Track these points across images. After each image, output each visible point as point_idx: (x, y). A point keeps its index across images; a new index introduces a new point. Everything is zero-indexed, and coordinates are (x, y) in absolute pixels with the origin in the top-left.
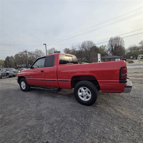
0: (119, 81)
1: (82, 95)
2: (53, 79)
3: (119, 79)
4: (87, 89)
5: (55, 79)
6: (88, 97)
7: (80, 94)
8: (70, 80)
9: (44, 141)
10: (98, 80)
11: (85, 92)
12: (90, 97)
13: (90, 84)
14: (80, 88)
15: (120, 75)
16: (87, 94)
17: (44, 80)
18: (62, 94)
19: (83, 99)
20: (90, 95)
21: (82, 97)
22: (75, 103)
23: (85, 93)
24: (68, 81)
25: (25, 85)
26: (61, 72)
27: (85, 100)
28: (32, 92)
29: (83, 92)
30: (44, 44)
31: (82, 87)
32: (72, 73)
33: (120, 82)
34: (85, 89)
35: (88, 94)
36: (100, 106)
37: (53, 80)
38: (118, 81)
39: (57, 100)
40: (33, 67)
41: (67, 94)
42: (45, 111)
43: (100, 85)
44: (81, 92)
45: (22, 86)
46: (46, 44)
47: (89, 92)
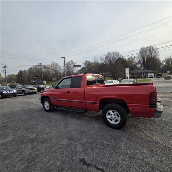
0: (148, 105)
1: (111, 118)
2: (80, 101)
4: (116, 112)
5: (82, 101)
6: (116, 121)
7: (108, 117)
8: (99, 102)
9: (80, 158)
10: (127, 104)
11: (114, 115)
12: (119, 120)
13: (119, 107)
14: (109, 111)
15: (150, 99)
16: (115, 117)
17: (70, 101)
19: (112, 122)
20: (119, 119)
21: (111, 120)
22: (103, 126)
23: (114, 116)
24: (96, 103)
25: (49, 105)
27: (114, 123)
29: (112, 115)
31: (111, 110)
32: (101, 95)
33: (150, 107)
34: (113, 112)
35: (117, 118)
36: (129, 130)
39: (84, 122)
40: (58, 87)
41: (93, 116)
42: (74, 133)
43: (129, 109)
44: (109, 114)
45: (45, 106)
47: (118, 116)
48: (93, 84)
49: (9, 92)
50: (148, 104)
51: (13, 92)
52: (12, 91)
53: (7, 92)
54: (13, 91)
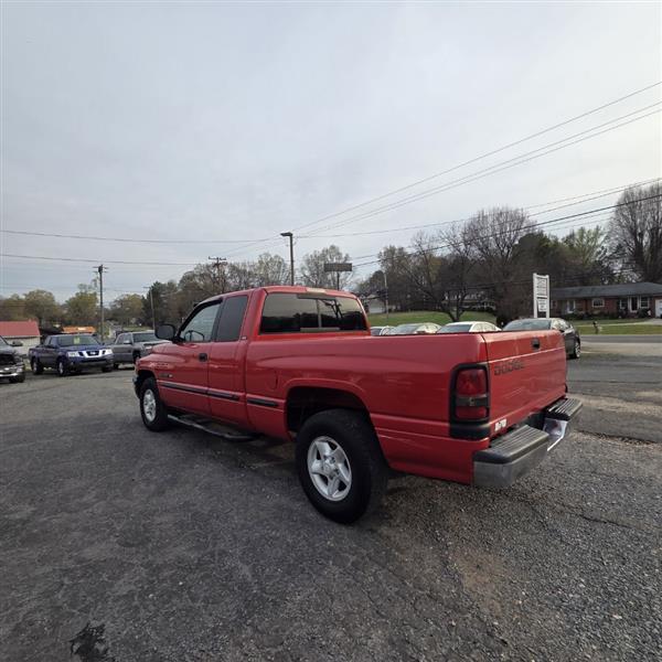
0: (447, 425)
1: (323, 472)
2: (232, 393)
3: (446, 418)
4: (339, 447)
5: (237, 393)
6: (341, 486)
7: (315, 465)
8: (283, 401)
9: (92, 622)
10: (372, 415)
11: (333, 460)
12: (348, 483)
14: (317, 442)
15: (453, 399)
16: (337, 470)
17: (206, 393)
18: (278, 459)
19: (324, 490)
20: (348, 477)
21: (325, 479)
22: (297, 506)
23: (333, 466)
24: (276, 405)
25: (155, 404)
26: (259, 364)
27: (330, 495)
28: (174, 437)
29: (325, 458)
30: (284, 235)
31: (323, 438)
32: (290, 372)
33: (453, 433)
34: (333, 447)
35: (343, 472)
37: (233, 398)
38: (445, 427)
43: (378, 435)
44: (318, 456)
45: (147, 408)
46: (290, 235)
47: (345, 464)
48: (298, 330)
49: (86, 356)
50: (444, 421)
51: (100, 355)
52: (97, 353)
53: (81, 354)
54: (101, 352)
